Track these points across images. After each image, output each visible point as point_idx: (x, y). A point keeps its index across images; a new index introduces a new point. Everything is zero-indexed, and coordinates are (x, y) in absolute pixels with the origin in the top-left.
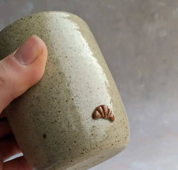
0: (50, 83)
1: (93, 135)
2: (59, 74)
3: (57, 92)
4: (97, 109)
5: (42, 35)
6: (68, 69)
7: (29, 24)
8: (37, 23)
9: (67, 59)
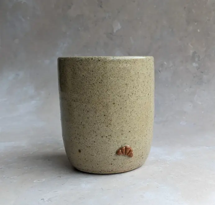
0: (95, 120)
1: (112, 164)
2: (104, 116)
3: (98, 128)
4: (121, 149)
5: (102, 80)
6: (112, 114)
7: (96, 66)
8: (102, 68)
9: (114, 105)
